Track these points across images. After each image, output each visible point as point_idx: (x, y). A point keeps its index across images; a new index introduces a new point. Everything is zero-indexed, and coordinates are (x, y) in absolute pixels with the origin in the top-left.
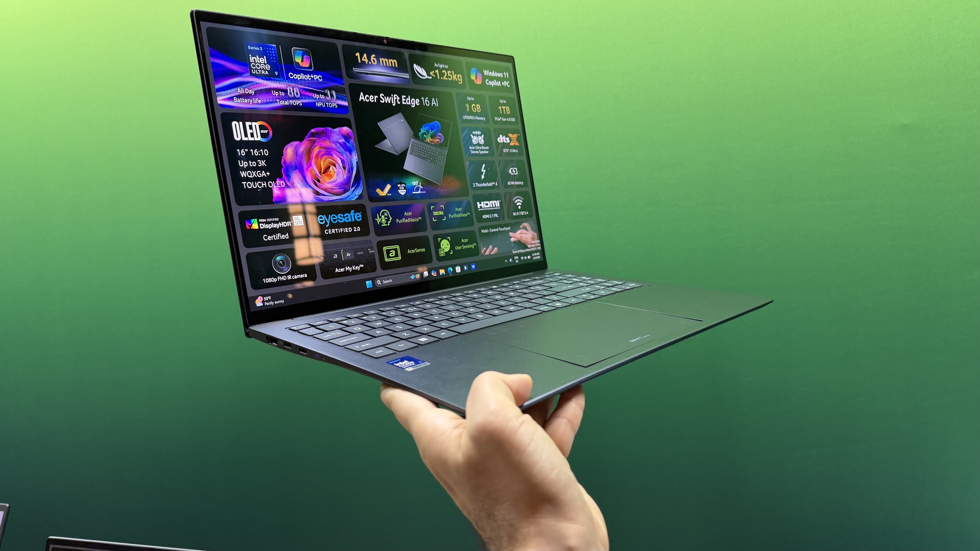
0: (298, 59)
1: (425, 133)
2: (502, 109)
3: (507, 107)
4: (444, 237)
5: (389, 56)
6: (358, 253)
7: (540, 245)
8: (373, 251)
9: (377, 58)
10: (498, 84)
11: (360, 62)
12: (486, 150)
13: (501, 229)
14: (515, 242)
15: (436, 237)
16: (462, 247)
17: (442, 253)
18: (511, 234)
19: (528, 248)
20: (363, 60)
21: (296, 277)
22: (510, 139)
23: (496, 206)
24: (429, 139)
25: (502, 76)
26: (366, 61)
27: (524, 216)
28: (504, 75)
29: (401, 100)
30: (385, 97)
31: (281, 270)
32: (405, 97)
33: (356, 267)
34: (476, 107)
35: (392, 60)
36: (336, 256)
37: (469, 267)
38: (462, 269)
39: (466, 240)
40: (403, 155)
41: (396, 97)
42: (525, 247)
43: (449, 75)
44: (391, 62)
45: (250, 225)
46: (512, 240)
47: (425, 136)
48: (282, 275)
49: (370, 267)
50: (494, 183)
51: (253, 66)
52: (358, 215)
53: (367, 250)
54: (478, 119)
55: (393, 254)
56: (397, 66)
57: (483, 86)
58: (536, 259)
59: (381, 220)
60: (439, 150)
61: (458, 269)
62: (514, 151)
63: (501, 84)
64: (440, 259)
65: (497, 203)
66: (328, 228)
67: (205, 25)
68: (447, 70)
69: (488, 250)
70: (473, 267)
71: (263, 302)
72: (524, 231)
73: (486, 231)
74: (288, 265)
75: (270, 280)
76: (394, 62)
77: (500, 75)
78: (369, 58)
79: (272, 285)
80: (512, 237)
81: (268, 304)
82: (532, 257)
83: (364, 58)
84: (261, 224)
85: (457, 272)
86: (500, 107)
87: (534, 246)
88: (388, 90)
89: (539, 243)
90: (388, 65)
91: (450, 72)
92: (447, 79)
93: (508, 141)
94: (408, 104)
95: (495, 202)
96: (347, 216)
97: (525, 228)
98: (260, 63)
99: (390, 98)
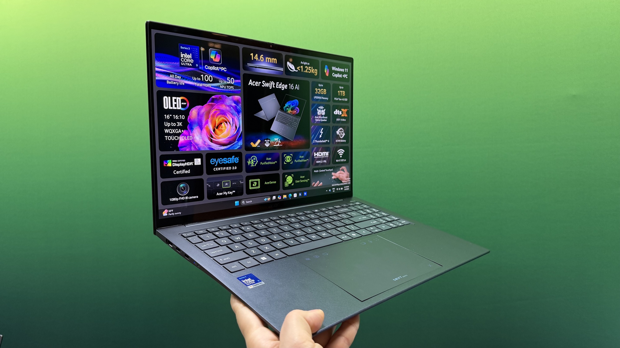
0: (212, 56)
1: (288, 107)
2: (340, 93)
3: (343, 92)
4: (289, 174)
5: (272, 55)
6: (233, 184)
7: (350, 181)
8: (242, 183)
9: (264, 57)
10: (340, 76)
11: (252, 59)
12: (326, 119)
13: (327, 170)
14: (334, 179)
15: (284, 174)
16: (300, 181)
17: (286, 185)
18: (333, 173)
19: (342, 183)
20: (255, 58)
21: (191, 198)
22: (342, 113)
23: (326, 155)
24: (289, 111)
25: (344, 71)
26: (257, 59)
27: (343, 162)
28: (345, 70)
29: (275, 85)
30: (265, 83)
31: (182, 193)
32: (279, 83)
33: (230, 192)
34: (323, 91)
35: (273, 59)
36: (218, 185)
37: (303, 194)
38: (298, 195)
39: (303, 177)
40: (272, 121)
41: (272, 83)
42: (341, 182)
43: (309, 69)
44: (273, 60)
45: (166, 164)
46: (333, 177)
47: (287, 109)
48: (182, 196)
49: (239, 193)
50: (327, 141)
51: (182, 59)
52: (236, 159)
53: (239, 181)
54: (324, 98)
55: (255, 184)
56: (276, 63)
57: (331, 78)
58: (346, 190)
59: (251, 162)
60: (294, 118)
61: (295, 195)
62: (344, 120)
63: (342, 76)
64: (284, 188)
65: (327, 154)
66: (216, 167)
67: (154, 32)
68: (308, 66)
69: (316, 184)
70: (305, 194)
71: (168, 213)
72: (342, 172)
73: (317, 171)
74: (187, 190)
75: (174, 199)
76: (275, 60)
77: (342, 70)
78: (259, 57)
79: (175, 202)
80: (333, 176)
81: (171, 214)
82: (344, 189)
83: (256, 57)
84: (173, 164)
85: (294, 197)
86: (339, 92)
87: (346, 181)
88: (268, 79)
89: (350, 180)
90: (270, 62)
91: (310, 68)
92: (307, 72)
93: (341, 114)
94: (280, 88)
95: (326, 152)
96: (230, 159)
97: (343, 170)
98: (187, 58)
99: (269, 83)
